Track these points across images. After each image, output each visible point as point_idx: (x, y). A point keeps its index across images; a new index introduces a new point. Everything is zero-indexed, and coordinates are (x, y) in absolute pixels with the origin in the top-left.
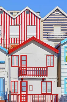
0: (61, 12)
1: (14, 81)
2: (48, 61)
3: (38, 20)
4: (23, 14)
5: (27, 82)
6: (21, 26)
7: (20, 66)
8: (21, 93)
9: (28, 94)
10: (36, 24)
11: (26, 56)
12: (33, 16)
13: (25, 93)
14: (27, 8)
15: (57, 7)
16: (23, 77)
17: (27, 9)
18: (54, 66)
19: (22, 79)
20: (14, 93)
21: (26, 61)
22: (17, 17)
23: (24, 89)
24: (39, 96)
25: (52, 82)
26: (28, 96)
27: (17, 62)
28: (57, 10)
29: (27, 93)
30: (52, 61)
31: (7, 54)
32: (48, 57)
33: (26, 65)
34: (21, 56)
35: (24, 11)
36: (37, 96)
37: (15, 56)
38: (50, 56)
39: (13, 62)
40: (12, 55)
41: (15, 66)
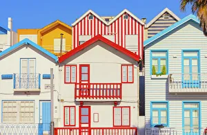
0: (171, 16)
1: (70, 107)
2: (124, 75)
3: (141, 26)
4: (120, 19)
5: (89, 107)
6: (117, 35)
7: (78, 82)
8: (80, 126)
9: (92, 127)
10: (137, 33)
11: (88, 66)
12: (134, 21)
13: (87, 125)
14: (126, 11)
15: (167, 10)
16: (81, 99)
17: (125, 13)
18: (133, 82)
19: (82, 103)
20: (70, 125)
21: (89, 74)
22: (111, 24)
23: (85, 119)
24: (105, 130)
25: (129, 107)
26: (92, 130)
27: (73, 75)
28: (167, 13)
29: (90, 125)
30: (130, 75)
31: (57, 63)
32: (125, 68)
33: (89, 80)
34: (81, 66)
35: (121, 16)
36: (101, 130)
37: (71, 66)
38: (127, 65)
39: (68, 75)
40: (65, 66)
41: (71, 83)
